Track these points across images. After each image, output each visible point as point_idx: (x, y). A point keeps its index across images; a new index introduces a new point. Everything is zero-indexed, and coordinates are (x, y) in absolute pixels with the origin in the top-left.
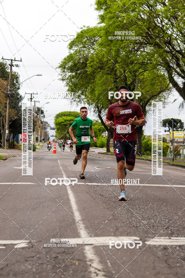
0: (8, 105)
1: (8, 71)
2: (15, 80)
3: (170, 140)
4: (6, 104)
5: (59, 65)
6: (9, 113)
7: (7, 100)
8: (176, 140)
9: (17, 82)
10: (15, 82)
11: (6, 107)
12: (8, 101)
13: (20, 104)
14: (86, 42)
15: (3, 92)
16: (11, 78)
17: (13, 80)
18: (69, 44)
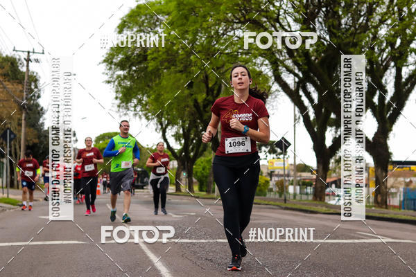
0: (23, 122)
1: (21, 70)
2: (33, 84)
3: (268, 174)
4: (20, 120)
5: (104, 58)
6: (25, 134)
7: (21, 114)
8: (276, 173)
9: (36, 87)
10: (33, 87)
11: (20, 125)
12: (24, 115)
13: (41, 120)
14: (143, 22)
15: (16, 101)
16: (28, 79)
17: (30, 86)
18: (118, 27)
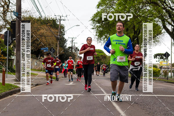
0: (58, 45)
1: (57, 23)
2: (62, 29)
3: (160, 67)
4: (57, 44)
5: (91, 19)
6: (59, 50)
7: (57, 42)
8: (163, 67)
9: (63, 31)
10: (62, 31)
11: (57, 46)
12: (58, 42)
13: (65, 45)
14: (108, 3)
15: (55, 37)
16: (60, 27)
17: (61, 30)
18: (97, 5)
